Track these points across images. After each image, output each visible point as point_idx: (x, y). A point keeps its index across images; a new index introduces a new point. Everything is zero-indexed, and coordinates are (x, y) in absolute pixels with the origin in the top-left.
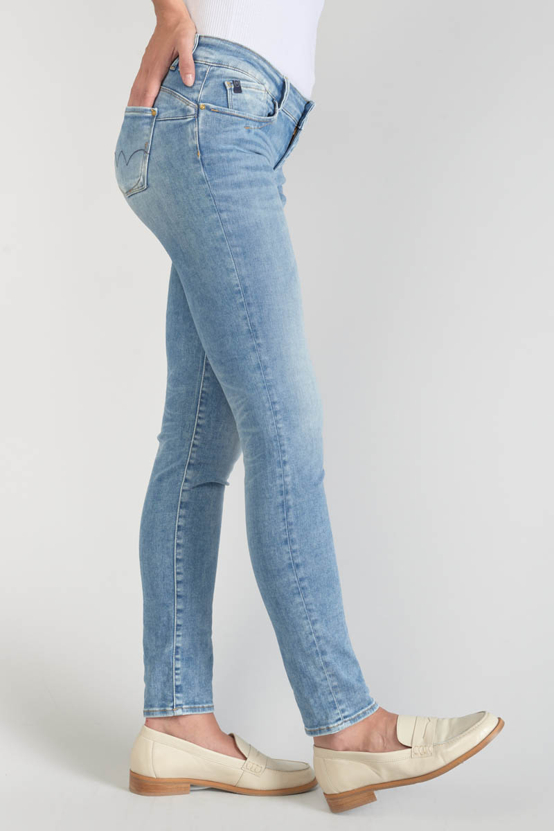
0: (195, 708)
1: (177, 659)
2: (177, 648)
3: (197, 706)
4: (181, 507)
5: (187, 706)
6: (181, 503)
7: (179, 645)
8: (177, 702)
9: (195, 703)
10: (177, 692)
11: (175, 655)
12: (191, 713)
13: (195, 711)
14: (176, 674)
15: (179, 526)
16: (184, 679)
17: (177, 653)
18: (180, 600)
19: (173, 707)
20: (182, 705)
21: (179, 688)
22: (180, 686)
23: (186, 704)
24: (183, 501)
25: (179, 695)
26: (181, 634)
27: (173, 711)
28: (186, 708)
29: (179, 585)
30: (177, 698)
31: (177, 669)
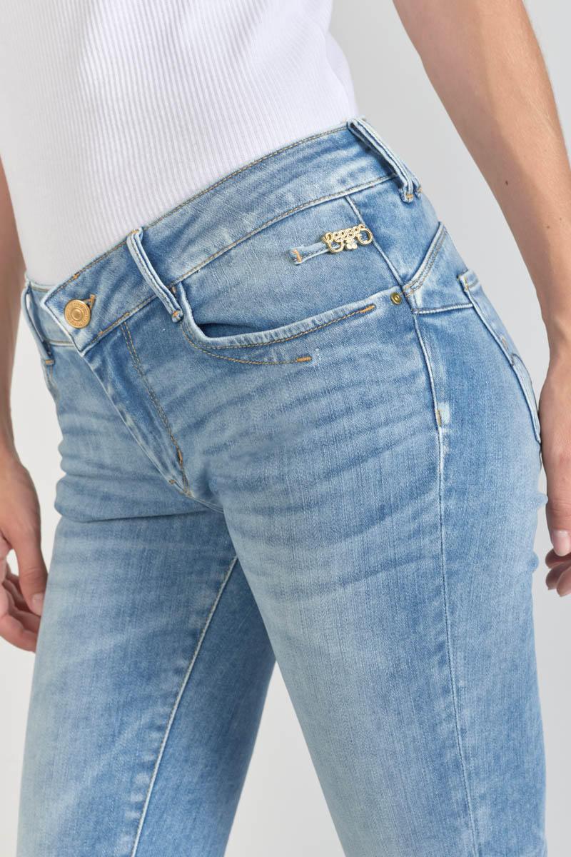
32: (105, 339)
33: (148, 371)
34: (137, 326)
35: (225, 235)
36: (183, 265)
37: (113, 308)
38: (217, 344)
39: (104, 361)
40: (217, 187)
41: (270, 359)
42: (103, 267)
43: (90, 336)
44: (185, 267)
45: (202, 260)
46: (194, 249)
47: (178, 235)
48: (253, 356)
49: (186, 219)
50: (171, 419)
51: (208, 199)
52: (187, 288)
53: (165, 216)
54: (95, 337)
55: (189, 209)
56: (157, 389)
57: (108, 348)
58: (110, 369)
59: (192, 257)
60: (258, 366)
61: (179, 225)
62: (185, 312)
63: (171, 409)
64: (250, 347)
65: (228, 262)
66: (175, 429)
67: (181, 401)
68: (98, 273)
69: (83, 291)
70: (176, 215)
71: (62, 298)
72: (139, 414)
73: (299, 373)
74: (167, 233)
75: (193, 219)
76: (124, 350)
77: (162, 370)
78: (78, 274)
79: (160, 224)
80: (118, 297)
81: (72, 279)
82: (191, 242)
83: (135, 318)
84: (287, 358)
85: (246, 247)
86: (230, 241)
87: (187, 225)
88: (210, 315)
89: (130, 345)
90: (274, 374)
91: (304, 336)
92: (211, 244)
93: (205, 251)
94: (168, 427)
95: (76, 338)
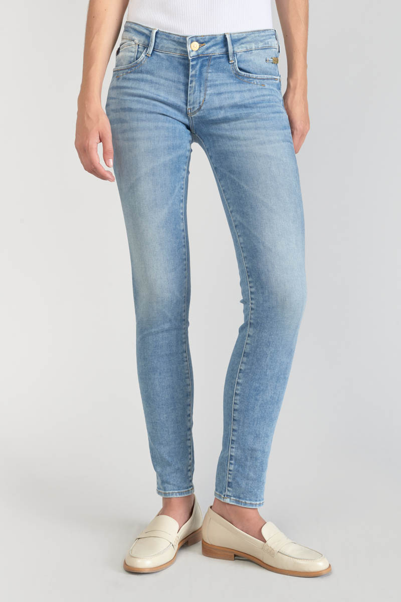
0: (239, 501)
1: (231, 463)
2: (231, 456)
3: (241, 500)
4: (244, 356)
5: (234, 499)
6: (245, 352)
7: (233, 454)
8: (227, 493)
9: (240, 498)
10: (228, 486)
11: (230, 460)
12: (236, 504)
13: (239, 504)
14: (229, 474)
15: (240, 370)
16: (234, 479)
17: (231, 459)
18: (235, 423)
19: (224, 496)
20: (231, 496)
21: (230, 484)
22: (231, 483)
23: (234, 497)
24: (246, 351)
25: (229, 489)
26: (234, 446)
27: (224, 498)
28: (233, 500)
29: (235, 412)
30: (228, 490)
31: (230, 470)
32: (202, 57)
33: (210, 72)
34: (215, 58)
35: (253, 46)
36: (239, 48)
37: (210, 50)
38: (241, 73)
39: (197, 64)
40: (253, 32)
41: (254, 83)
42: (214, 38)
43: (196, 54)
44: (239, 49)
45: (244, 49)
46: (243, 46)
47: (239, 40)
48: (249, 80)
49: (242, 37)
50: (208, 89)
51: (250, 34)
52: (236, 55)
53: (237, 33)
54: (198, 55)
55: (244, 35)
56: (209, 79)
57: (201, 60)
58: (198, 67)
59: (242, 47)
60: (249, 83)
61: (241, 37)
62: (235, 62)
63: (210, 86)
64: (249, 77)
65: (251, 53)
66: (208, 92)
67: (216, 85)
68: (211, 39)
69: (202, 41)
70: (240, 34)
71: (194, 39)
72: (198, 84)
73: (262, 88)
74: (236, 38)
75: (245, 38)
76: (206, 63)
77: (216, 74)
78: (204, 36)
79: (235, 35)
80: (214, 48)
81: (201, 36)
82: (242, 43)
83: (216, 56)
84: (259, 83)
85: (258, 51)
86: (254, 48)
87: (243, 38)
88: (242, 66)
89: (209, 63)
90: (255, 87)
91: (264, 79)
92: (248, 46)
93: (246, 47)
94: (206, 91)
95: (191, 53)
